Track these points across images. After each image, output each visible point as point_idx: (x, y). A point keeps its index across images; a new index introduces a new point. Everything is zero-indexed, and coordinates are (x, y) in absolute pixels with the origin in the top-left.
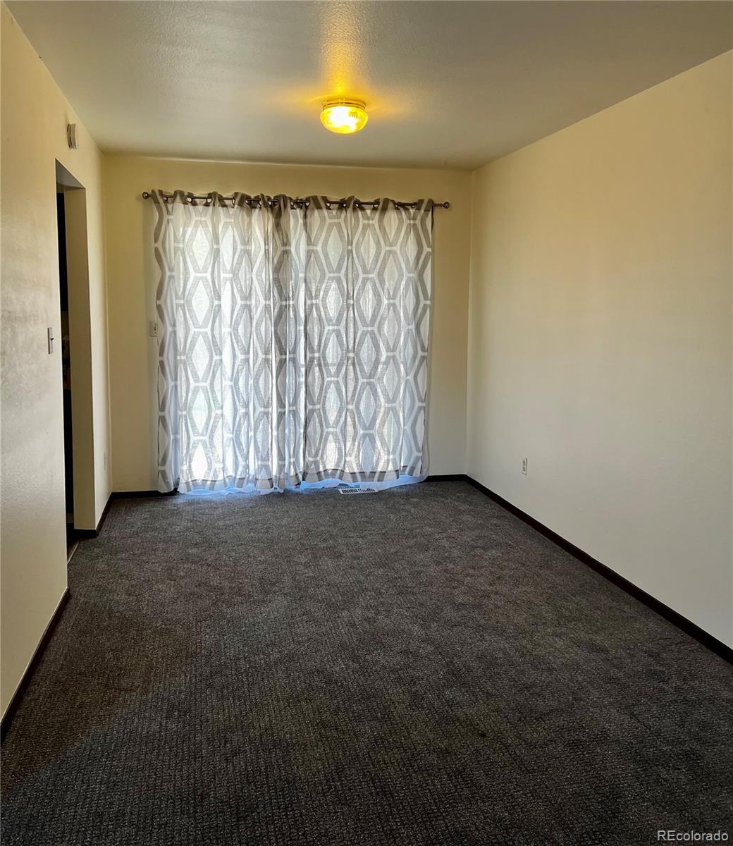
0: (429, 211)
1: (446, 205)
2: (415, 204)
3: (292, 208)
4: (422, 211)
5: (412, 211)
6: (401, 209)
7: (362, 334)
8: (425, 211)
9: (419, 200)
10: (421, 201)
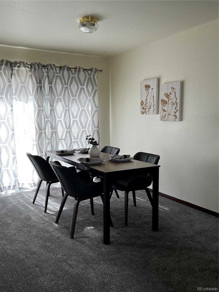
0: (96, 73)
1: (101, 71)
2: (90, 70)
3: (42, 69)
4: (93, 72)
5: (90, 72)
6: (86, 71)
7: (73, 122)
8: (94, 72)
9: (92, 68)
10: (92, 69)
